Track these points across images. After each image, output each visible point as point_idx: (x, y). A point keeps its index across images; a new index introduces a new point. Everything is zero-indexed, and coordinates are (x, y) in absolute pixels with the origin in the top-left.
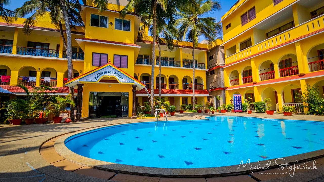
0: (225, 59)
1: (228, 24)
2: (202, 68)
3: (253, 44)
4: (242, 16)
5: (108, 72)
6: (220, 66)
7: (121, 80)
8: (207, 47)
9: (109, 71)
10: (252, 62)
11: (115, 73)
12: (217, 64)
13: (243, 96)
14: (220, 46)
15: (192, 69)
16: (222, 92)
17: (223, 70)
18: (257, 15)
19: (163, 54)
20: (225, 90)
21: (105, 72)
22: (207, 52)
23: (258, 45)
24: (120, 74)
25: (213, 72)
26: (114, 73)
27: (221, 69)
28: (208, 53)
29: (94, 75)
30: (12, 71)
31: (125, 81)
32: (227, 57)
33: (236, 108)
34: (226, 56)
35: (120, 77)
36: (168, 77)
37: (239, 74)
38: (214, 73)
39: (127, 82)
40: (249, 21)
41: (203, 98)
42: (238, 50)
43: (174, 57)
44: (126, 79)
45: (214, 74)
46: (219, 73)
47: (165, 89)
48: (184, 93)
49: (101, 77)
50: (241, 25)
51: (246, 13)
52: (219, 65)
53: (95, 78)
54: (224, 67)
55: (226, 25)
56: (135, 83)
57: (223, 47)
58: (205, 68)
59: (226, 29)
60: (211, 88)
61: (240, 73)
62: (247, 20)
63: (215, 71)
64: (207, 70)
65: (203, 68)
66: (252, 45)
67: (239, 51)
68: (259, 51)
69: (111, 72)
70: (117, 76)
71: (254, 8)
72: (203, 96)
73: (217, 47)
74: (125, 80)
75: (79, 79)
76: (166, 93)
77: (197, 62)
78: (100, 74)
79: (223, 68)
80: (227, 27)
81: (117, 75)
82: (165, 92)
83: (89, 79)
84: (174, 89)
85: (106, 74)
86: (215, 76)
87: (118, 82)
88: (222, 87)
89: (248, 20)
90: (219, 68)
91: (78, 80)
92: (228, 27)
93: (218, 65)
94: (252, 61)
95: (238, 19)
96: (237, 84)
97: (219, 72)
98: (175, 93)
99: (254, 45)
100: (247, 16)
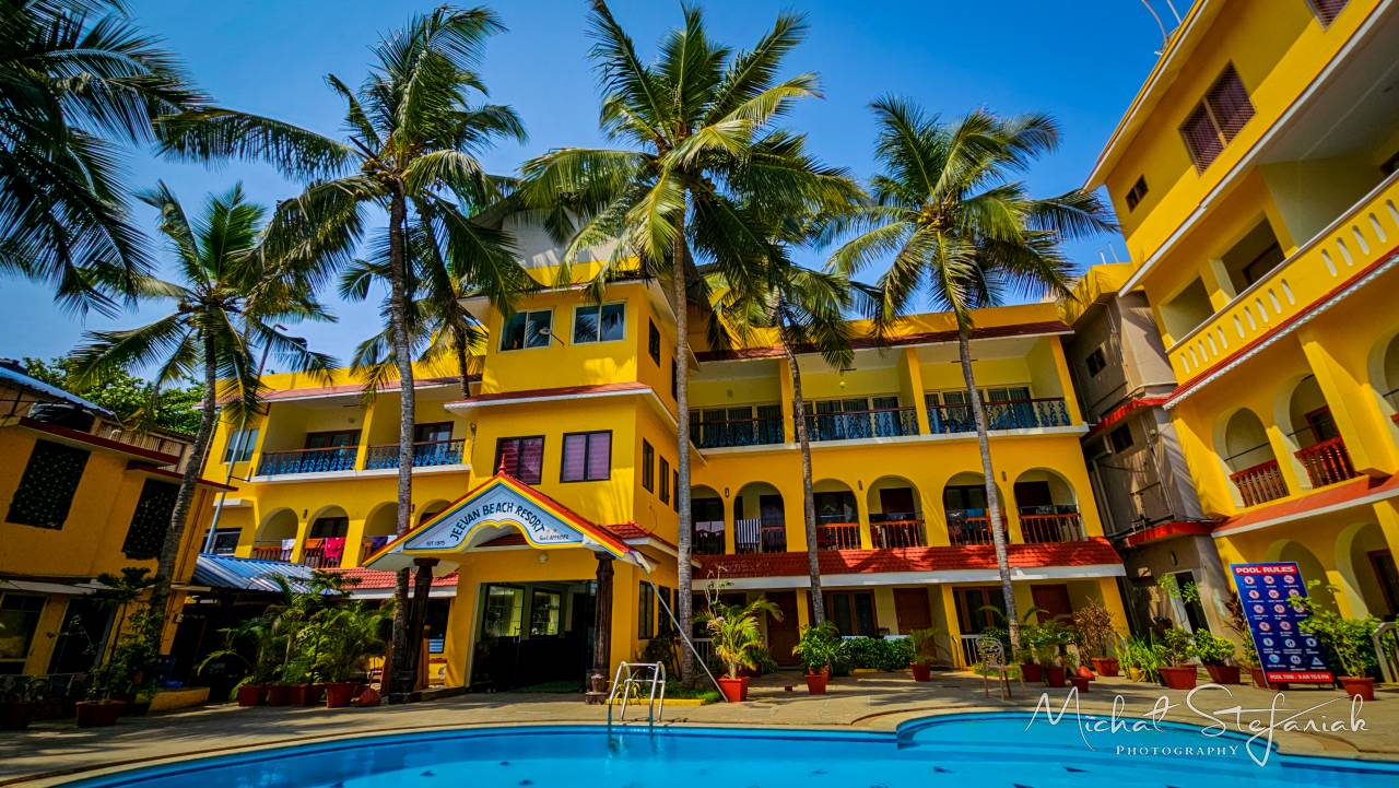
0: (1170, 356)
1: (1131, 184)
2: (1046, 424)
3: (1287, 249)
4: (1188, 128)
5: (495, 506)
6: (1148, 395)
7: (536, 536)
8: (1060, 314)
9: (499, 504)
10: (1314, 351)
11: (520, 508)
12: (1130, 388)
13: (1335, 569)
14: (1121, 294)
15: (974, 435)
16: (1200, 544)
17: (1170, 415)
18: (1255, 98)
19: (842, 387)
20: (1213, 535)
21: (487, 510)
22: (1061, 337)
23: (1318, 249)
24: (535, 512)
25: (1123, 439)
26: (515, 509)
27: (1157, 414)
28: (1069, 346)
29: (451, 526)
30: (350, 522)
31: (551, 538)
32: (1174, 344)
33: (1275, 658)
34: (1169, 341)
35: (536, 522)
36: (861, 488)
37: (1268, 431)
38: (1130, 442)
39: (557, 540)
40: (1229, 139)
41: (1091, 586)
42: (1220, 298)
43: (899, 391)
44: (555, 530)
45: (1131, 448)
46: (1156, 438)
47: (851, 552)
48: (961, 563)
49: (475, 527)
50: (1192, 170)
51: (1200, 112)
52: (1143, 394)
53: (455, 534)
54: (1172, 397)
55: (1127, 191)
56: (584, 543)
57: (1139, 297)
58: (1067, 423)
59: (1132, 207)
60: (1137, 529)
61: (1270, 427)
62: (1215, 135)
63: (1131, 428)
64: (1080, 427)
65: (1055, 424)
66: (1288, 255)
67: (1229, 301)
68: (1337, 277)
69: (506, 507)
70: (523, 521)
71: (1230, 74)
72: (1091, 575)
73: (1106, 303)
74: (552, 533)
75: (406, 543)
76: (857, 569)
77: (1032, 397)
78: (470, 519)
79: (1166, 406)
80: (1133, 199)
81: (525, 516)
82: (850, 563)
83: (436, 539)
84: (900, 546)
85: (489, 517)
86: (1139, 457)
87: (526, 544)
88: (1191, 514)
89: (1221, 135)
90: (1147, 412)
91: (402, 546)
92: (1138, 196)
93: (1137, 396)
94: (1309, 344)
95: (1173, 143)
96: (1279, 496)
97: (1153, 431)
98: (905, 566)
99: (1296, 250)
100: (1209, 121)
